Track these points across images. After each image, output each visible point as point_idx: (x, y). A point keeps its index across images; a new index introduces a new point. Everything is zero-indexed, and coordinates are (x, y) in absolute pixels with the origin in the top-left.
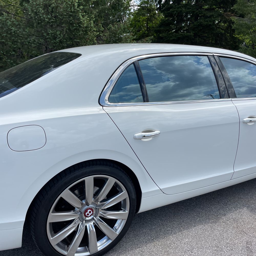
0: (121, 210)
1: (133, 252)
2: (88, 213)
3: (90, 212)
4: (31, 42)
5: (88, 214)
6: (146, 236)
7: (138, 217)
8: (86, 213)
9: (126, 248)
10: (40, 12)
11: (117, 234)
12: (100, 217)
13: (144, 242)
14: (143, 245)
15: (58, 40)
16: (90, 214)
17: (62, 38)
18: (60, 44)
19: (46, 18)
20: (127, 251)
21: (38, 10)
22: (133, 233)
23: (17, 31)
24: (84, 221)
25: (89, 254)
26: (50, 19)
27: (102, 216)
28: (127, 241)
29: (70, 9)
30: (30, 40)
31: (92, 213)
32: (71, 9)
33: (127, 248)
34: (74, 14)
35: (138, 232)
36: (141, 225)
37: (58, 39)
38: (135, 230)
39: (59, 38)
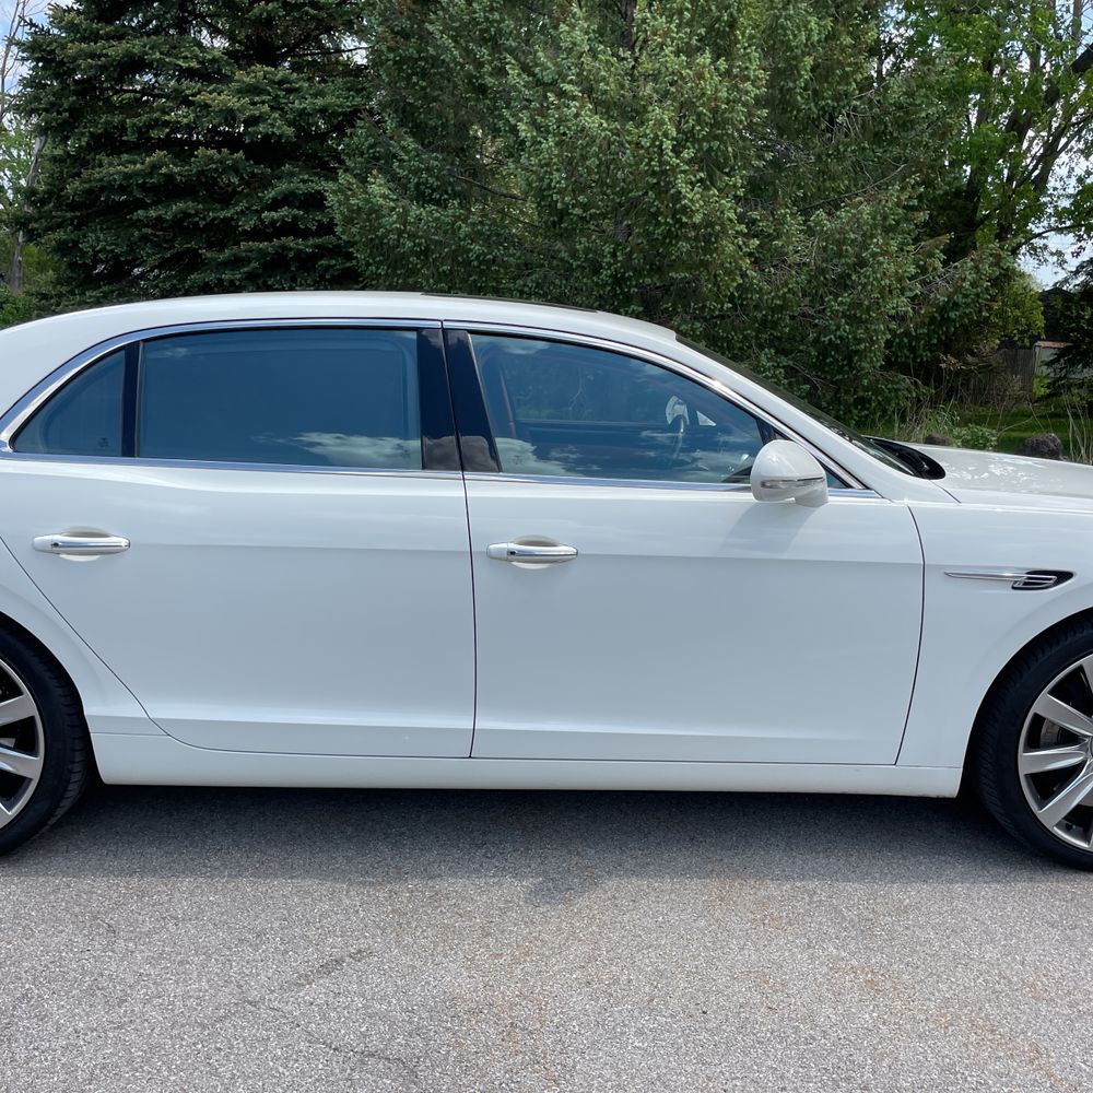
4: (526, 289)
10: (553, 184)
15: (605, 274)
17: (621, 267)
18: (614, 289)
19: (574, 206)
21: (547, 181)
23: (486, 255)
26: (585, 207)
29: (646, 165)
30: (525, 285)
32: (648, 164)
34: (662, 183)
37: (606, 270)
39: (609, 268)
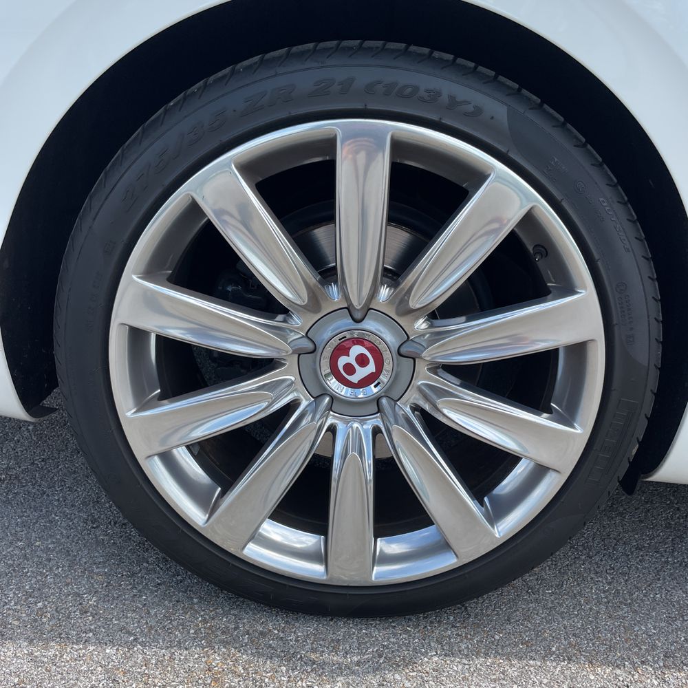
0: (549, 410)
1: (568, 673)
2: (351, 359)
3: (362, 360)
5: (350, 369)
6: (678, 623)
7: (668, 526)
8: (342, 361)
9: (537, 636)
11: (493, 535)
12: (416, 408)
13: (654, 647)
14: (643, 663)
16: (361, 373)
20: (537, 652)
22: (610, 584)
24: (327, 399)
25: (325, 578)
27: (427, 407)
28: (561, 605)
31: (371, 368)
33: (545, 639)
35: (639, 589)
36: (667, 562)
38: (623, 574)
